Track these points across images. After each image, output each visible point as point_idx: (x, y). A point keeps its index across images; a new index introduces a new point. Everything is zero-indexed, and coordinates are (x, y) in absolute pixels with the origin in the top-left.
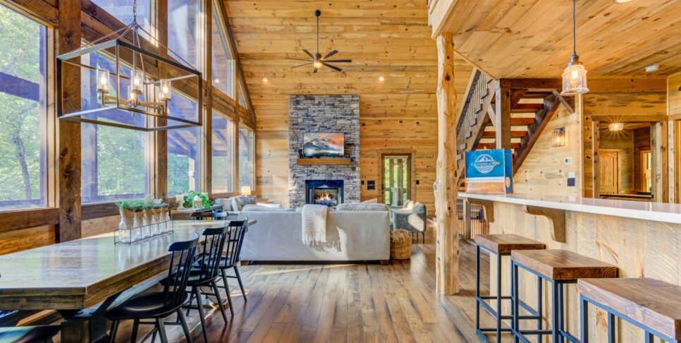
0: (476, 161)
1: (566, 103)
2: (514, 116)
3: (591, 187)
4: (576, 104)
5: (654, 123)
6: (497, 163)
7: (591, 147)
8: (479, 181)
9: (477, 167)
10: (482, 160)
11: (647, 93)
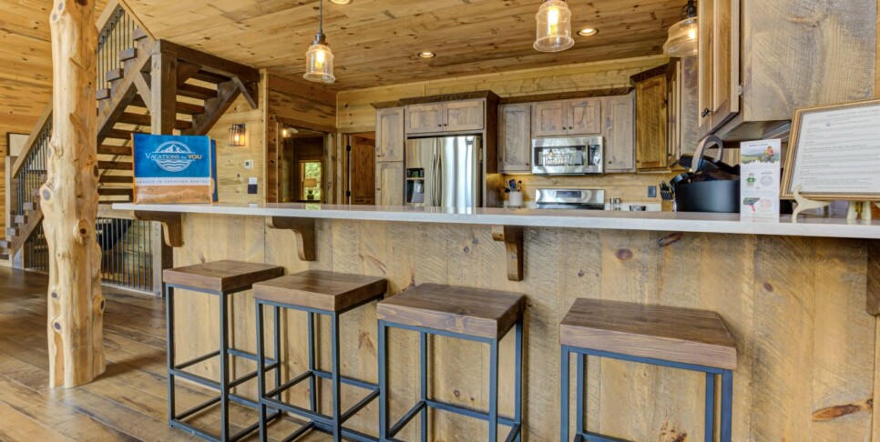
0: (157, 151)
1: (247, 94)
2: (180, 99)
3: (275, 194)
4: (260, 100)
5: (326, 133)
6: (197, 157)
7: (275, 151)
8: (163, 184)
9: (158, 162)
10: (170, 150)
11: (323, 104)
